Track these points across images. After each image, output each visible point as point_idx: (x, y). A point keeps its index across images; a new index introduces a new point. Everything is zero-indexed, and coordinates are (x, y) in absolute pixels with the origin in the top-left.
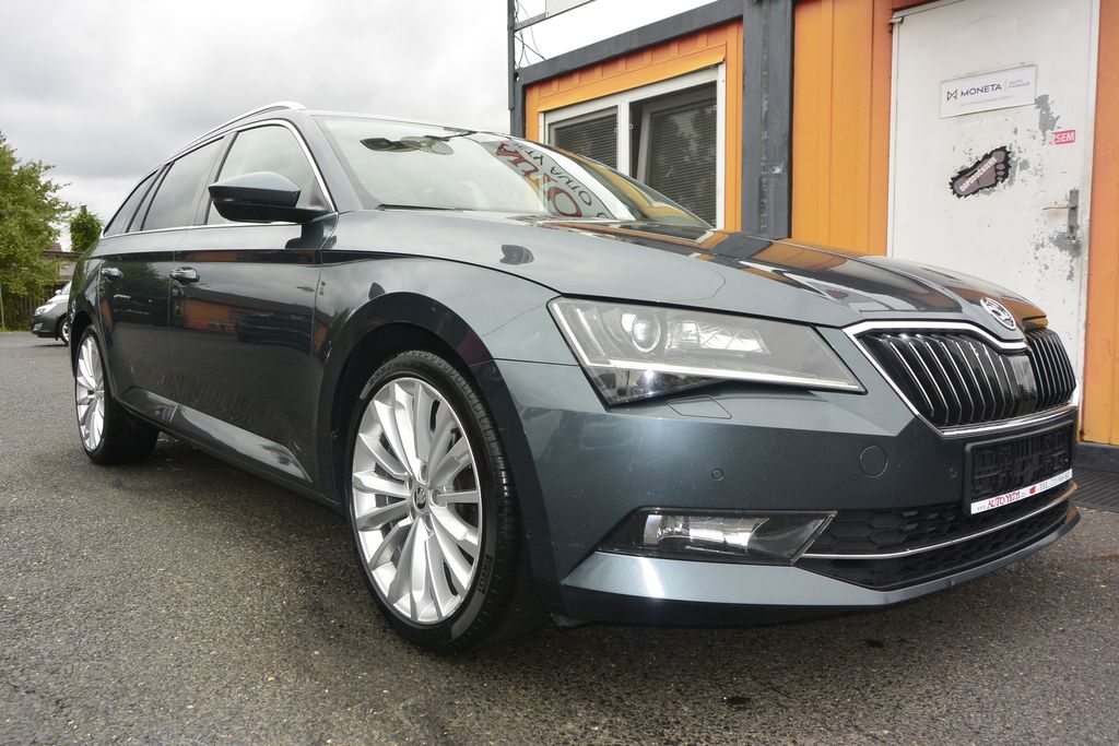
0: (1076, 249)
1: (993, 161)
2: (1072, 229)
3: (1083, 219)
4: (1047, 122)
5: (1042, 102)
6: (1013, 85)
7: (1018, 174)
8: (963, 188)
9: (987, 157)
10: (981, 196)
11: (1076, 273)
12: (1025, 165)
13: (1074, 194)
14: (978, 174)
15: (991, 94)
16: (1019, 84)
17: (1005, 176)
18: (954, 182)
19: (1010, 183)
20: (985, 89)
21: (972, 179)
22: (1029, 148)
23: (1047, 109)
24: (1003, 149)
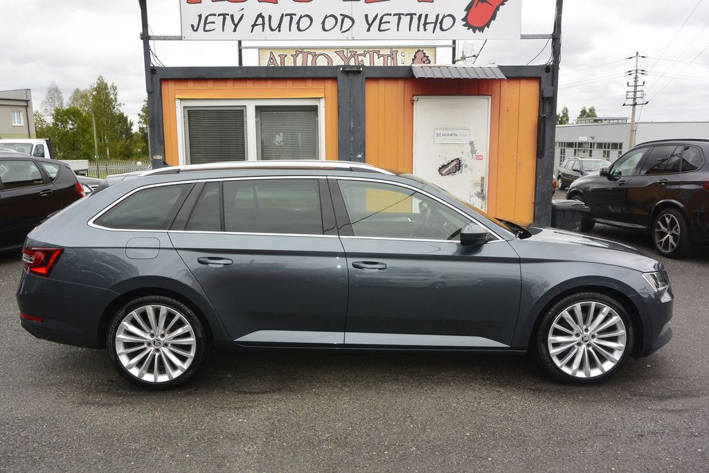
0: (483, 198)
1: (454, 163)
2: (482, 191)
3: (486, 188)
4: (473, 151)
5: (471, 143)
6: (461, 135)
7: (464, 169)
8: (443, 172)
9: (452, 161)
10: (450, 176)
11: (484, 206)
12: (466, 166)
13: (483, 178)
14: (449, 168)
15: (453, 137)
16: (464, 135)
17: (459, 169)
18: (440, 169)
19: (461, 172)
20: (451, 135)
21: (447, 169)
22: (467, 160)
23: (473, 146)
24: (458, 159)
